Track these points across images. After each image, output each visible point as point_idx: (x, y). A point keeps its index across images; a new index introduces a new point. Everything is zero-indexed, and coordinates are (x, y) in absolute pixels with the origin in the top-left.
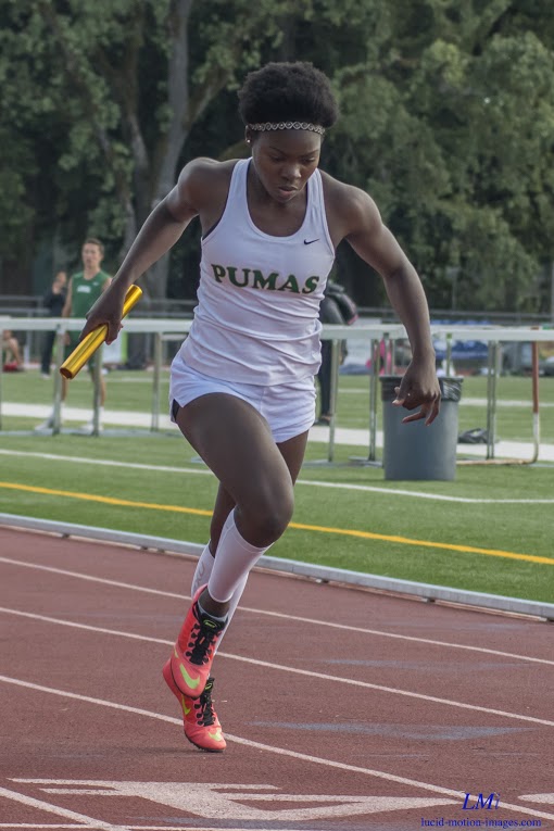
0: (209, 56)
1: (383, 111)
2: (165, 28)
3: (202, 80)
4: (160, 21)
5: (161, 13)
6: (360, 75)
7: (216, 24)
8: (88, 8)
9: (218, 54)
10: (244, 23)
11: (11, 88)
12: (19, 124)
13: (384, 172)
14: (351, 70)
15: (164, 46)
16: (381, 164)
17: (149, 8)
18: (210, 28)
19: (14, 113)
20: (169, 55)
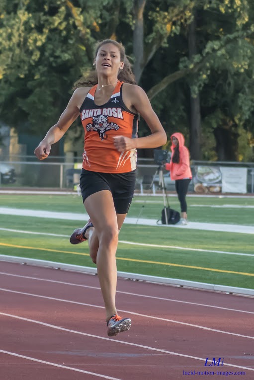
0: (154, 28)
1: (246, 59)
2: (131, 14)
3: (150, 41)
4: (128, 10)
5: (129, 6)
6: (235, 39)
7: (158, 12)
8: (90, 4)
9: (159, 28)
10: (173, 11)
11: (50, 46)
12: (54, 65)
13: (247, 90)
14: (231, 36)
15: (131, 24)
16: (246, 86)
17: (122, 4)
18: (154, 15)
19: (52, 59)
20: (133, 28)
